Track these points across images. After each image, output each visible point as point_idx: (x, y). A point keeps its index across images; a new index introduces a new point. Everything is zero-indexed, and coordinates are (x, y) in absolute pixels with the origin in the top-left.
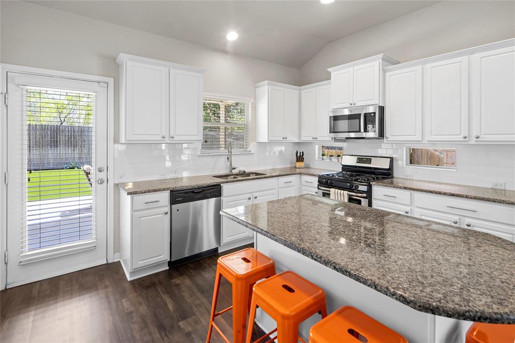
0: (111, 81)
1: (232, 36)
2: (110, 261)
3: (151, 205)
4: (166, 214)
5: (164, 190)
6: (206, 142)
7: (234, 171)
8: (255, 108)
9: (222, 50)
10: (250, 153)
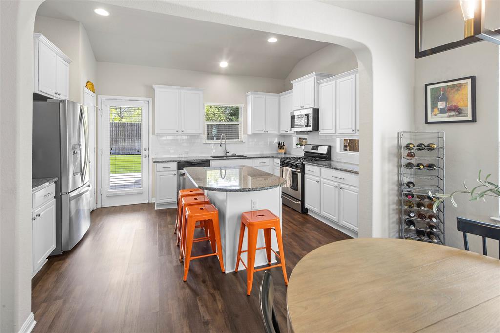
0: (150, 100)
1: (224, 64)
2: (150, 202)
3: (166, 169)
4: (175, 175)
5: (174, 161)
6: (208, 134)
7: (228, 154)
8: (246, 111)
9: (218, 73)
10: (241, 142)
